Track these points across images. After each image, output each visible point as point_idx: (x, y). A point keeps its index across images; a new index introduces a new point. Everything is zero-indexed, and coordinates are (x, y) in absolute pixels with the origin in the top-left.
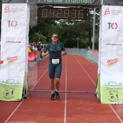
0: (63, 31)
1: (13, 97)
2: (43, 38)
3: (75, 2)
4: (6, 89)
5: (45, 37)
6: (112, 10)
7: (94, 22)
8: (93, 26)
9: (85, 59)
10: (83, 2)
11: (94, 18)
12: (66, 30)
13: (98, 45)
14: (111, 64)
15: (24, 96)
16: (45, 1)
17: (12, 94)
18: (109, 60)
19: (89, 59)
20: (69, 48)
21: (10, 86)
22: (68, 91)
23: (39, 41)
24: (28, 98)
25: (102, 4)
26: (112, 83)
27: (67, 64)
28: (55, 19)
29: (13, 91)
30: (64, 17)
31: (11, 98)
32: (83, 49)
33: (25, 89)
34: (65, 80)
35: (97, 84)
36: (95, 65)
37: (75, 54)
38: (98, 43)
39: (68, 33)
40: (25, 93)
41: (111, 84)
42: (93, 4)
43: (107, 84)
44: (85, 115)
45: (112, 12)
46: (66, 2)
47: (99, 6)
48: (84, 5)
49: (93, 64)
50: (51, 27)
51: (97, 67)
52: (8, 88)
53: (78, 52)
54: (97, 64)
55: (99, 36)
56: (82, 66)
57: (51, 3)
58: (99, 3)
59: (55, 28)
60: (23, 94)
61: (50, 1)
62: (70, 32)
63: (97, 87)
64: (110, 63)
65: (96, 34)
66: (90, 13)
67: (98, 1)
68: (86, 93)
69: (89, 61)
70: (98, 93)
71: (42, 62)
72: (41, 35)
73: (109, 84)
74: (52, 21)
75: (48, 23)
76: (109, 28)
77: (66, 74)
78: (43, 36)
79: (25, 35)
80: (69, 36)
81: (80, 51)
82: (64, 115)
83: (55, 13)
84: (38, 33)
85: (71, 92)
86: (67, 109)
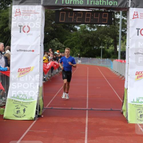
0: (84, 38)
1: (25, 116)
2: (60, 46)
3: (98, 4)
4: (17, 106)
5: (62, 45)
6: (141, 14)
7: (120, 27)
8: (119, 33)
9: (110, 70)
10: (107, 4)
11: (120, 23)
12: (87, 36)
13: (125, 54)
14: (140, 77)
15: (38, 114)
16: (63, 3)
17: (24, 112)
18: (138, 72)
19: (114, 71)
20: (91, 58)
21: (22, 103)
22: (90, 109)
23: (55, 49)
24: (43, 116)
25: (130, 6)
26: (141, 98)
27: (89, 77)
28: (74, 24)
29: (25, 108)
30: (85, 22)
31: (23, 117)
32: (108, 59)
33: (40, 106)
34: (86, 96)
35: (123, 100)
36: (121, 78)
37: (98, 65)
38: (125, 52)
39: (90, 40)
40: (40, 110)
41: (140, 101)
42: (119, 6)
43: (136, 101)
44: (109, 137)
45: (141, 16)
46: (88, 4)
47: (126, 8)
48: (108, 7)
49: (119, 76)
50: (70, 33)
51: (124, 80)
52: (19, 105)
53: (101, 62)
54: (123, 77)
55: (126, 44)
56: (107, 79)
57: (70, 5)
58: (126, 5)
59: (75, 34)
60: (36, 112)
61: (68, 3)
62: (92, 39)
63: (124, 103)
64: (139, 75)
65: (122, 41)
66: (115, 17)
67: (125, 3)
68: (110, 110)
69: (114, 73)
70: (124, 111)
71: (59, 74)
72: (58, 43)
73: (138, 100)
74: (71, 26)
75: (66, 28)
76: (138, 35)
77: (88, 88)
78: (60, 44)
79: (40, 42)
80: (91, 44)
81: (104, 61)
82: (84, 136)
83: (75, 17)
84: (54, 40)
85: (93, 110)
86: (88, 129)
